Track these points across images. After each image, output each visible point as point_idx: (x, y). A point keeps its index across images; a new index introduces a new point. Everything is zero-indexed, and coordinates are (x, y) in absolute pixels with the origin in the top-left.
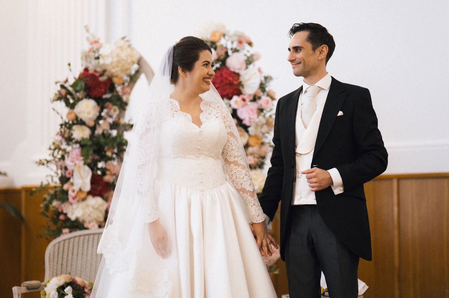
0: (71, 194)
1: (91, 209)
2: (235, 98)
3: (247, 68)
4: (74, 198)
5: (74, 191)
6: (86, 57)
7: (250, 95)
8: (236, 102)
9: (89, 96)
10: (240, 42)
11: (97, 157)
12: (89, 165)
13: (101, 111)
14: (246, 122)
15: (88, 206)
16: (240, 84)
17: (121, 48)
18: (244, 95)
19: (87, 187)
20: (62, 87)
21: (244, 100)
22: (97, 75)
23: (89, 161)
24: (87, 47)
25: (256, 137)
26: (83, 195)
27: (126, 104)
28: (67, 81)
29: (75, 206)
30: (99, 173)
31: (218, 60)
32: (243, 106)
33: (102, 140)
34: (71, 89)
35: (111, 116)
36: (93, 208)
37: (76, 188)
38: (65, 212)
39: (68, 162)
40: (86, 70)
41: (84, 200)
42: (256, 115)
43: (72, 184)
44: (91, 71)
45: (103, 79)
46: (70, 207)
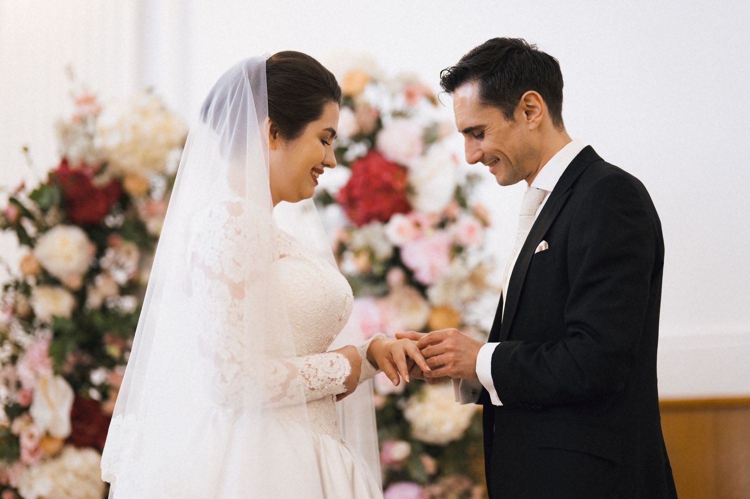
0: (26, 443)
1: (71, 477)
2: (398, 221)
3: (424, 153)
4: (34, 452)
5: (31, 436)
6: (66, 133)
7: (431, 214)
8: (401, 230)
9: (69, 220)
10: (410, 95)
11: (86, 359)
12: (69, 379)
13: (100, 252)
14: (423, 276)
15: (64, 471)
16: (409, 190)
17: (144, 113)
18: (418, 213)
19: (63, 428)
20: (13, 201)
21: (418, 225)
22: (89, 172)
23: (68, 368)
24: (68, 111)
25: (446, 309)
26: (53, 447)
27: (155, 239)
28: (22, 187)
29: (35, 471)
30: (95, 394)
31: (357, 138)
32: (417, 238)
33: (99, 320)
34: (29, 205)
35: (120, 266)
36: (77, 474)
37: (38, 430)
38: (13, 483)
39: (23, 370)
40: (65, 162)
41: (56, 455)
43: (31, 421)
44: (74, 164)
45: (101, 181)
46: (25, 473)
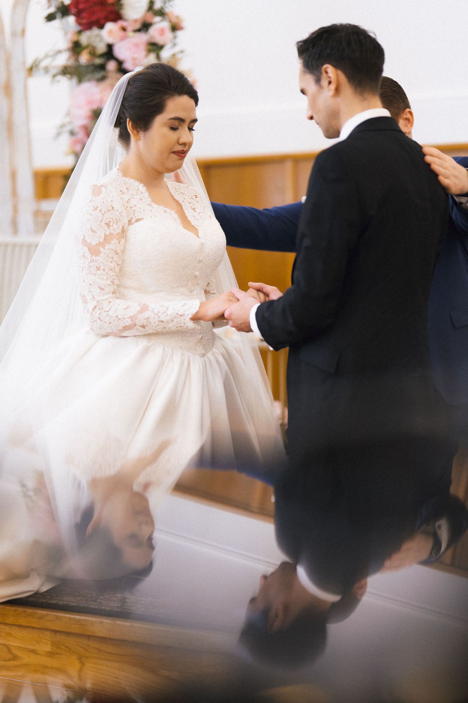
2: (109, 26)
7: (136, 21)
8: (110, 32)
14: (128, 65)
16: (119, 3)
18: (125, 20)
21: (124, 29)
32: (123, 39)
42: (144, 53)
